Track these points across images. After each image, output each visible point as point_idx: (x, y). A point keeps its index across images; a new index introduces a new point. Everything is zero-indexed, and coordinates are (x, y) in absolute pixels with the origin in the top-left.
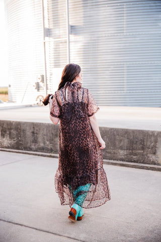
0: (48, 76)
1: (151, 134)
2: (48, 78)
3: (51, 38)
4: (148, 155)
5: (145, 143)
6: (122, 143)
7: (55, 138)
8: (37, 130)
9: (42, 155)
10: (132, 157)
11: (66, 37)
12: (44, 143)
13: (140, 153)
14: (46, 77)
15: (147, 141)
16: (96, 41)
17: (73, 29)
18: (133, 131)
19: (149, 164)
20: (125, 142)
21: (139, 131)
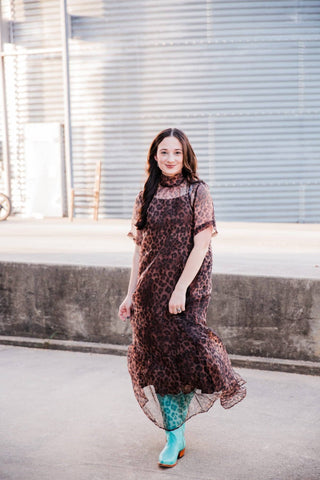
0: (14, 143)
1: (296, 286)
2: (13, 150)
3: (18, 47)
4: (290, 338)
5: (283, 309)
6: (227, 309)
7: (57, 300)
8: (10, 282)
9: (24, 345)
10: (250, 344)
11: (60, 46)
12: (30, 313)
13: (270, 332)
14: (8, 147)
15: (287, 304)
16: (138, 57)
17: (76, 25)
18: (254, 281)
19: (293, 358)
20: (235, 308)
21: (268, 279)
